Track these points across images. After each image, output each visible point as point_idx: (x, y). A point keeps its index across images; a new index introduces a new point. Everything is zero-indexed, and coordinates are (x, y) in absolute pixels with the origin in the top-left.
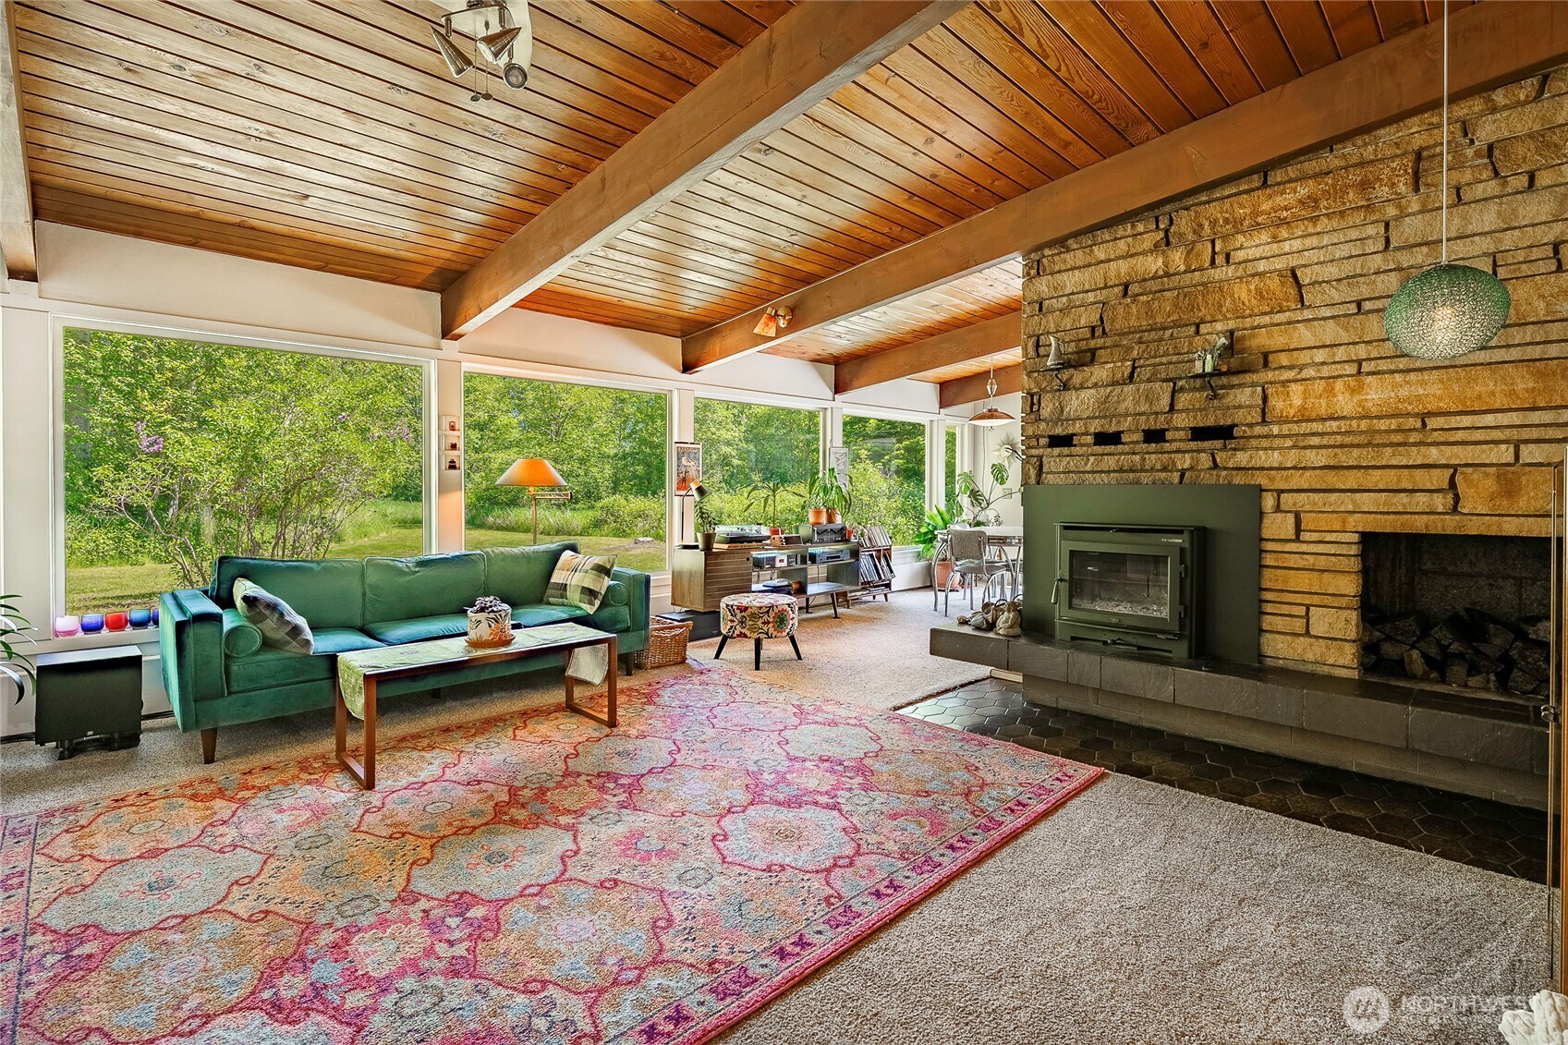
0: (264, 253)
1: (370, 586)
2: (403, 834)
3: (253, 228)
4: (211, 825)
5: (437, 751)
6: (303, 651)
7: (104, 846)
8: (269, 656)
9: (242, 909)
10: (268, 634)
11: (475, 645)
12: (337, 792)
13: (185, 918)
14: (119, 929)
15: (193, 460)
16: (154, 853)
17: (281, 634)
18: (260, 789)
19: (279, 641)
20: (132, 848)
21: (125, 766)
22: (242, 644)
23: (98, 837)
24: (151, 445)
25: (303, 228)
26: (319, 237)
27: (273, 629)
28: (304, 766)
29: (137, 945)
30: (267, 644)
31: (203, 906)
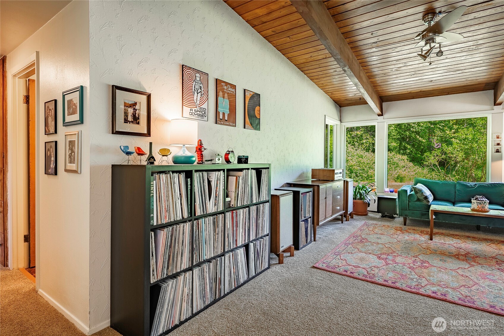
0: (430, 95)
1: (458, 190)
2: (428, 249)
3: (424, 91)
4: (394, 234)
5: (459, 240)
6: (427, 203)
7: (376, 230)
8: (418, 203)
9: (387, 246)
10: (419, 197)
11: (473, 210)
12: (424, 238)
13: (378, 243)
14: (369, 240)
15: (451, 150)
16: (382, 234)
17: (422, 198)
18: (409, 232)
19: (421, 199)
20: (380, 232)
21: (390, 221)
22: (412, 198)
23: (376, 229)
24: (438, 146)
25: (435, 87)
26: (441, 88)
27: (420, 196)
28: (422, 232)
29: (370, 244)
30: (418, 200)
31: (382, 243)
